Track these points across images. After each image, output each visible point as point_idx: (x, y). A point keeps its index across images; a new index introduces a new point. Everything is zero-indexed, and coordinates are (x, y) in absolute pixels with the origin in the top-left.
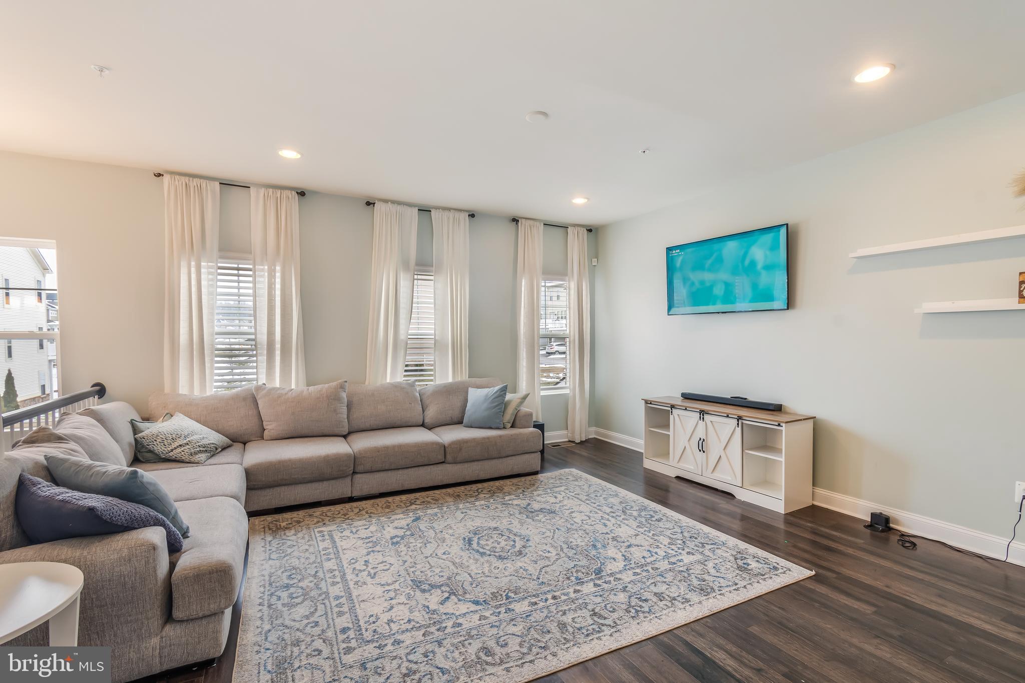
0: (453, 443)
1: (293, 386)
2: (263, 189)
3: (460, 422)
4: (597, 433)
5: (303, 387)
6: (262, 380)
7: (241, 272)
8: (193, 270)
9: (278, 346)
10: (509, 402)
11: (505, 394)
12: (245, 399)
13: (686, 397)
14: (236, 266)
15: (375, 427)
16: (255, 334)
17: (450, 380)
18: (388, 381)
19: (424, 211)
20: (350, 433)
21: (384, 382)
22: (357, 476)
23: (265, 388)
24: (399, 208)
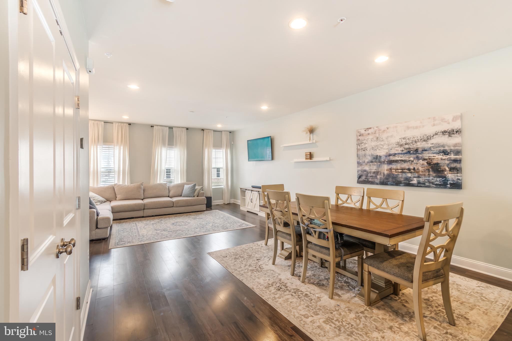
0: (176, 201)
1: (126, 184)
2: (117, 123)
3: (181, 196)
4: (234, 201)
5: (129, 184)
6: (116, 182)
7: (110, 149)
8: (95, 148)
9: (121, 172)
10: (197, 189)
11: (195, 186)
12: (111, 188)
13: (253, 187)
14: (108, 147)
15: (152, 197)
16: (114, 168)
17: (180, 182)
18: (158, 183)
19: (171, 128)
20: (144, 199)
21: (157, 183)
22: (145, 210)
23: (117, 185)
24: (162, 127)
